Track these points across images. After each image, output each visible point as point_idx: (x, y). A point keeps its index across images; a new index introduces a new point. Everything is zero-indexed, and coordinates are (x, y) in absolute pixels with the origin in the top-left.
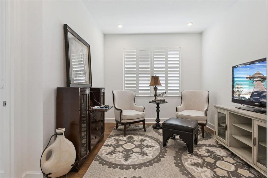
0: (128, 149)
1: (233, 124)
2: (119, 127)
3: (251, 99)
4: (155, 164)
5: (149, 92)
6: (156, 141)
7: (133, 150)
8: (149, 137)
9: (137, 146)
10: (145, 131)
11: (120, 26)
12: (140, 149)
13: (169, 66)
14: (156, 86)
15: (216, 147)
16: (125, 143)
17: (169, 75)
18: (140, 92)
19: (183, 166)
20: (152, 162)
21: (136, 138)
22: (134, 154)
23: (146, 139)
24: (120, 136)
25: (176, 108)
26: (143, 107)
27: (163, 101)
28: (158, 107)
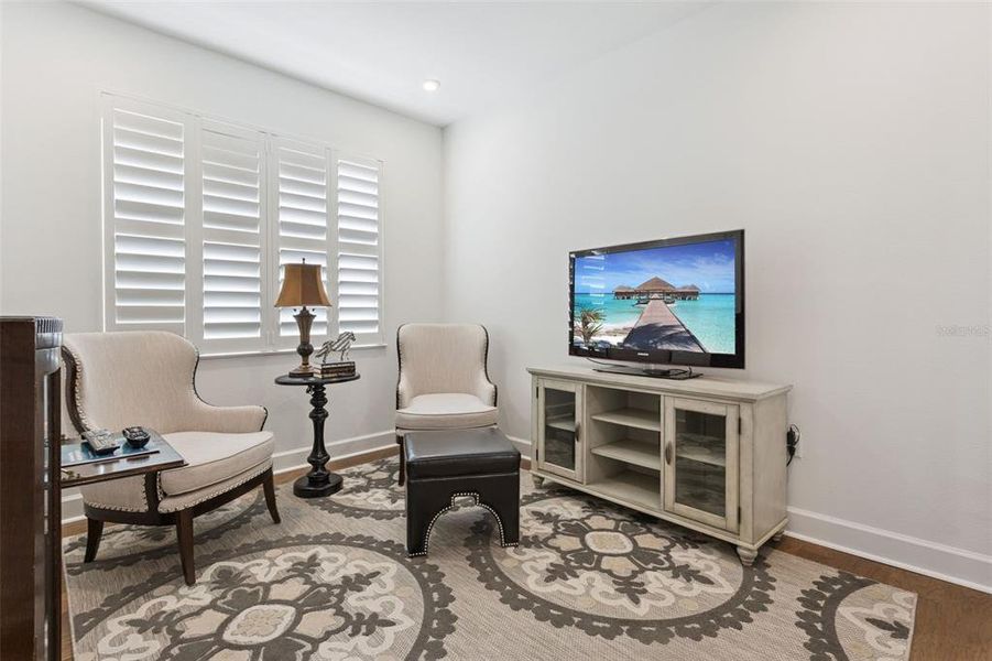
0: (275, 640)
1: (595, 417)
2: (103, 548)
3: (628, 345)
4: (449, 641)
5: (257, 334)
6: (361, 546)
7: (300, 629)
8: (318, 540)
9: (302, 606)
10: (277, 519)
12: (333, 611)
13: (342, 225)
14: (307, 307)
15: (542, 497)
16: (225, 616)
17: (342, 264)
18: (208, 336)
19: (532, 598)
20: (431, 639)
21: (260, 569)
22: (323, 646)
23: (313, 557)
24: (156, 592)
25: (398, 395)
26: (258, 409)
27: (346, 373)
28: (319, 400)
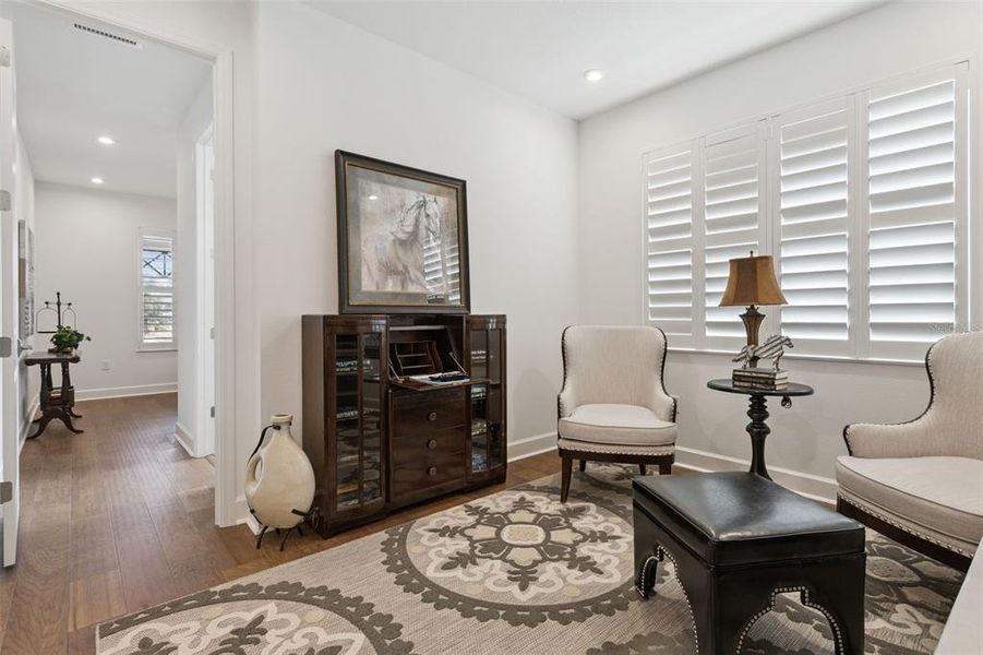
7: (515, 549)
9: (544, 545)
11: (594, 77)
12: (540, 558)
16: (530, 521)
21: (590, 520)
22: (496, 562)
23: (615, 537)
24: (552, 496)
26: (669, 400)
28: (758, 411)
